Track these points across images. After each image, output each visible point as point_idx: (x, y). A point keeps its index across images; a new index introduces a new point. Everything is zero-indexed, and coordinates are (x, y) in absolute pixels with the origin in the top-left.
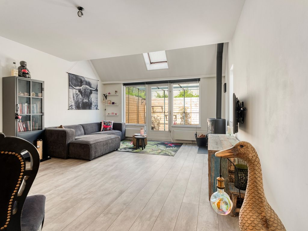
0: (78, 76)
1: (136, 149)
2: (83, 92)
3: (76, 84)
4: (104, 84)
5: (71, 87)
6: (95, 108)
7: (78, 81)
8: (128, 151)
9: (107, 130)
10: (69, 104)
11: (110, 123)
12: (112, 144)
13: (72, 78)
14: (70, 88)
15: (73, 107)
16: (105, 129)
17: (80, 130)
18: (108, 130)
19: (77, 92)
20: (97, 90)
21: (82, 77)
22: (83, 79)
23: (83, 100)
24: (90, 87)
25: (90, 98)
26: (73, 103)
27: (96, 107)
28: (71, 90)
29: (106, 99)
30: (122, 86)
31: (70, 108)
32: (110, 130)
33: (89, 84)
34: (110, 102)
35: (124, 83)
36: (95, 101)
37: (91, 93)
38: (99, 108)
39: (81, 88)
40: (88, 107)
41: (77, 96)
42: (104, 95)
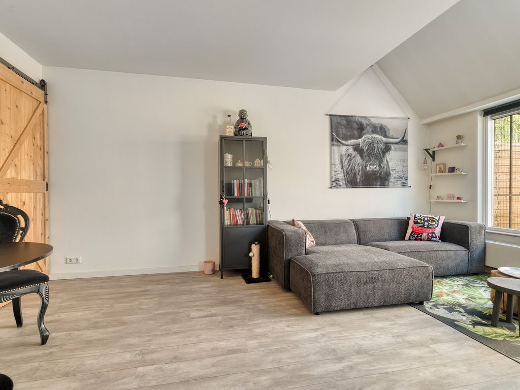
0: (352, 116)
1: (494, 325)
2: (365, 149)
3: (349, 134)
4: (429, 125)
5: (335, 143)
6: (399, 182)
7: (352, 128)
8: (452, 323)
9: (421, 240)
10: (332, 177)
11: (432, 221)
12: (394, 285)
13: (338, 123)
14: (333, 145)
15: (341, 183)
16: (416, 236)
17: (347, 233)
18: (424, 240)
19: (351, 150)
20: (404, 141)
21: (361, 117)
22: (364, 122)
23: (366, 167)
24: (385, 136)
25: (385, 162)
26: (339, 175)
27: (404, 181)
28: (335, 149)
29: (434, 160)
30: (480, 119)
31: (335, 184)
32: (430, 240)
33: (382, 130)
34: (442, 166)
35: (484, 110)
36: (399, 168)
37: (387, 148)
38: (410, 182)
39: (360, 141)
40: (379, 183)
41: (350, 160)
42: (427, 150)
